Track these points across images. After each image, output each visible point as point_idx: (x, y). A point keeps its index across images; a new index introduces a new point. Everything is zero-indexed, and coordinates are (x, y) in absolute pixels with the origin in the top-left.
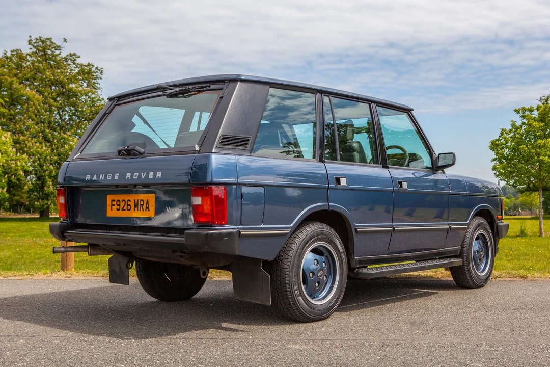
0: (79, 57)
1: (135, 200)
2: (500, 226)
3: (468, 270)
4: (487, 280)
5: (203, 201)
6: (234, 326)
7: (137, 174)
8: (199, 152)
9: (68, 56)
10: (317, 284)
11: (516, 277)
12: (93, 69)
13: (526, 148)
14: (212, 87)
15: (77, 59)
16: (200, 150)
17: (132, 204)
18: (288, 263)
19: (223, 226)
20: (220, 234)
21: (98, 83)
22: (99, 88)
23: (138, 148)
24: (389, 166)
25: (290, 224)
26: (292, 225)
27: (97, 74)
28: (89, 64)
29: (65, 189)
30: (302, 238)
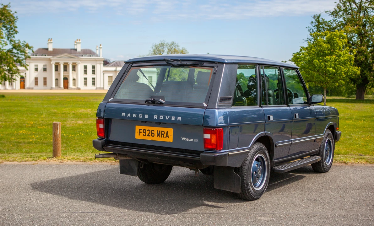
1: (157, 131)
2: (338, 134)
3: (322, 163)
4: (330, 167)
5: (211, 137)
6: (213, 204)
7: (163, 116)
8: (207, 108)
10: (257, 178)
11: (341, 163)
13: (318, 62)
14: (205, 64)
16: (207, 106)
17: (155, 133)
18: (245, 168)
19: (221, 151)
20: (221, 155)
23: (161, 100)
24: (290, 105)
25: (248, 146)
26: (250, 146)
29: (104, 120)
30: (252, 153)
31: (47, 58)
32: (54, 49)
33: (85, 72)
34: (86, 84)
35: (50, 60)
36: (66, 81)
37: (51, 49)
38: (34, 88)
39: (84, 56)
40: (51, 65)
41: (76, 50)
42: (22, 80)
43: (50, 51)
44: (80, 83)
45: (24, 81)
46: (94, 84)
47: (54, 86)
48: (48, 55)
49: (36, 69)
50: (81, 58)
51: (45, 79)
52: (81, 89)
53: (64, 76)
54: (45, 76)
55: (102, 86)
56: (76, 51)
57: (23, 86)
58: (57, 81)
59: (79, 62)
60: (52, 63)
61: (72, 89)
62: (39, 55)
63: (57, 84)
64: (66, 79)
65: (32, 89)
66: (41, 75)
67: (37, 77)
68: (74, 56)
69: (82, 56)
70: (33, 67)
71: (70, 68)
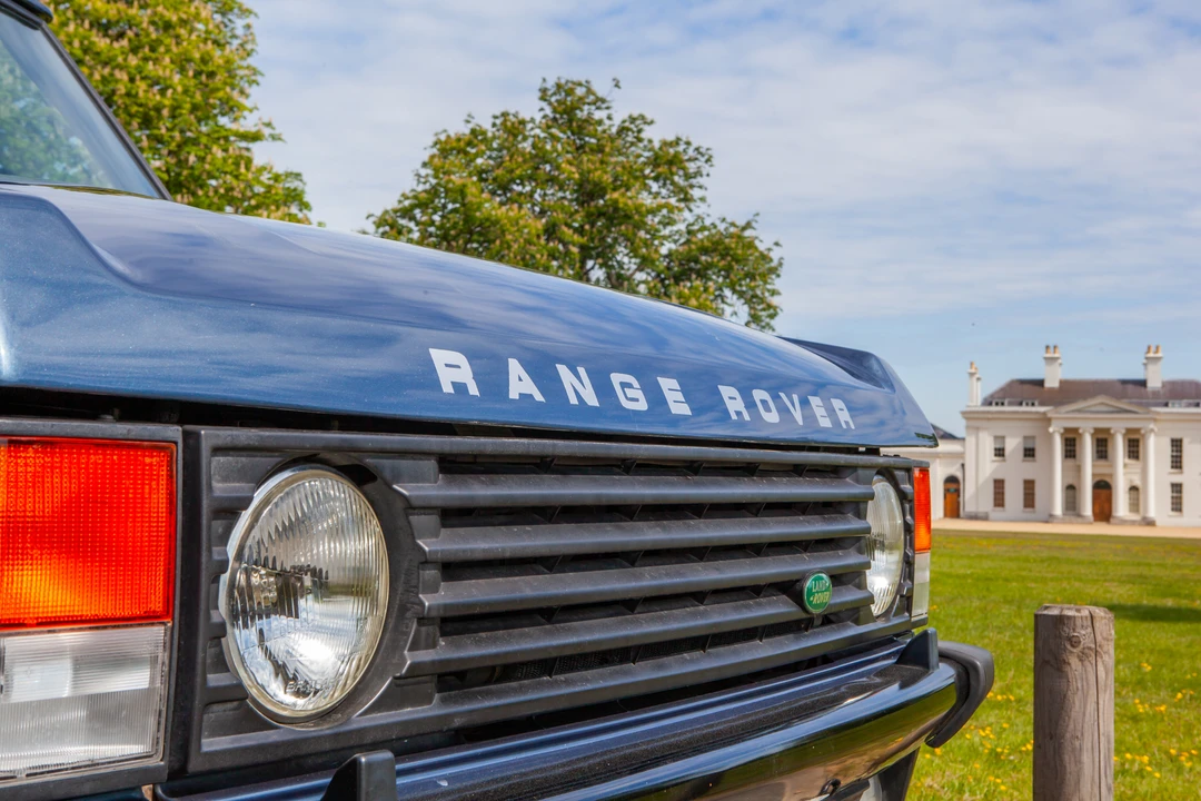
0: (652, 122)
9: (624, 122)
12: (691, 152)
15: (646, 127)
21: (700, 187)
22: (703, 199)
27: (698, 163)
28: (677, 141)
31: (1037, 413)
32: (1061, 382)
33: (1177, 463)
34: (1177, 505)
35: (1047, 421)
36: (1103, 492)
37: (1052, 383)
38: (992, 515)
39: (1173, 405)
40: (1050, 437)
41: (1143, 383)
42: (952, 487)
43: (1051, 390)
44: (1156, 503)
45: (957, 491)
47: (1058, 510)
48: (1042, 404)
49: (1000, 452)
50: (1158, 413)
51: (1029, 486)
52: (1158, 523)
53: (1094, 475)
54: (1029, 477)
56: (1142, 389)
57: (953, 510)
58: (1071, 492)
59: (1152, 426)
60: (1051, 430)
61: (1123, 522)
62: (1010, 404)
63: (1072, 505)
64: (1103, 488)
65: (985, 518)
66: (1015, 473)
67: (999, 477)
68: (1131, 403)
69: (1166, 405)
70: (988, 444)
71: (1119, 447)
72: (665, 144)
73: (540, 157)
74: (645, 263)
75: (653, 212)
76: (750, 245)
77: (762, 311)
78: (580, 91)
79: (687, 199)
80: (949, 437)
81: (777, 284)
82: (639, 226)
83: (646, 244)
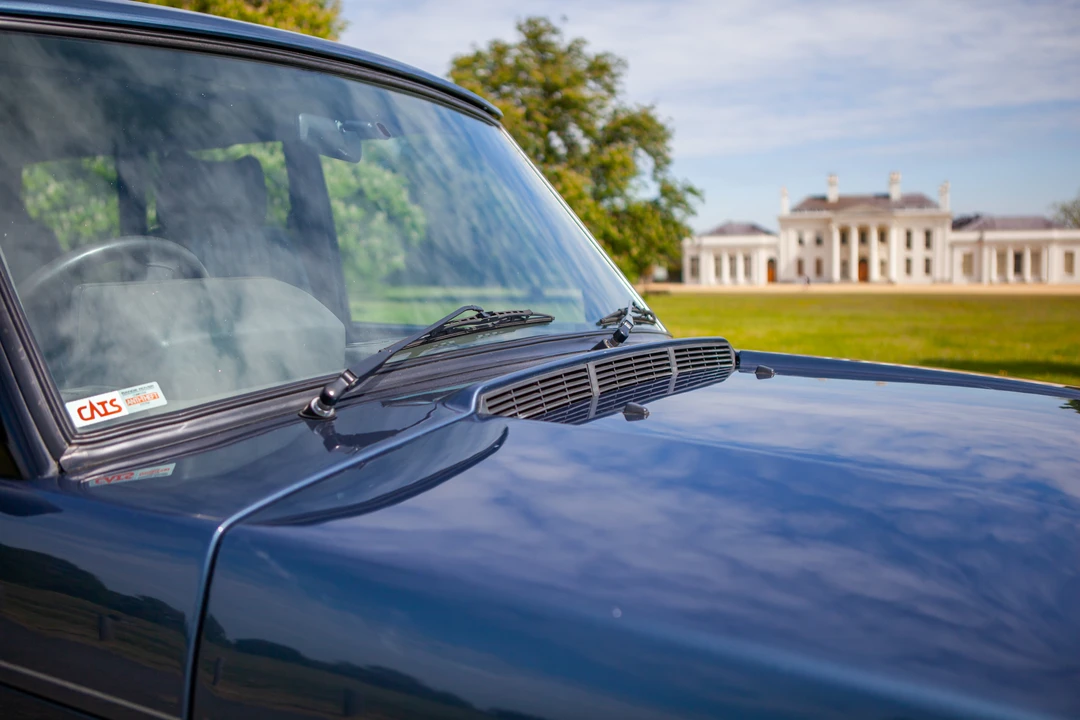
9: (571, 43)
15: (584, 46)
27: (619, 68)
28: (605, 55)
31: (823, 216)
32: (839, 197)
33: (909, 245)
34: (908, 270)
35: (828, 221)
36: (864, 265)
37: (832, 198)
38: (795, 281)
39: (908, 209)
40: (832, 231)
41: (886, 197)
42: (772, 265)
43: (832, 202)
44: (896, 270)
45: (775, 268)
46: (928, 270)
47: (837, 276)
48: (827, 211)
49: (801, 242)
50: (898, 214)
51: (819, 263)
52: (897, 283)
53: (859, 255)
54: (819, 257)
55: (947, 275)
56: (888, 200)
57: (772, 277)
58: (844, 265)
59: (894, 222)
60: (832, 227)
61: (875, 283)
62: (809, 211)
63: (845, 273)
64: (864, 263)
65: (791, 283)
66: (810, 255)
67: (800, 258)
68: (882, 208)
69: (903, 209)
70: (793, 236)
71: (874, 236)
72: (598, 57)
73: (519, 67)
74: (588, 133)
75: (591, 100)
76: (651, 120)
77: (661, 161)
78: (542, 24)
79: (611, 91)
80: (768, 233)
81: (670, 143)
82: (584, 109)
83: (589, 122)
